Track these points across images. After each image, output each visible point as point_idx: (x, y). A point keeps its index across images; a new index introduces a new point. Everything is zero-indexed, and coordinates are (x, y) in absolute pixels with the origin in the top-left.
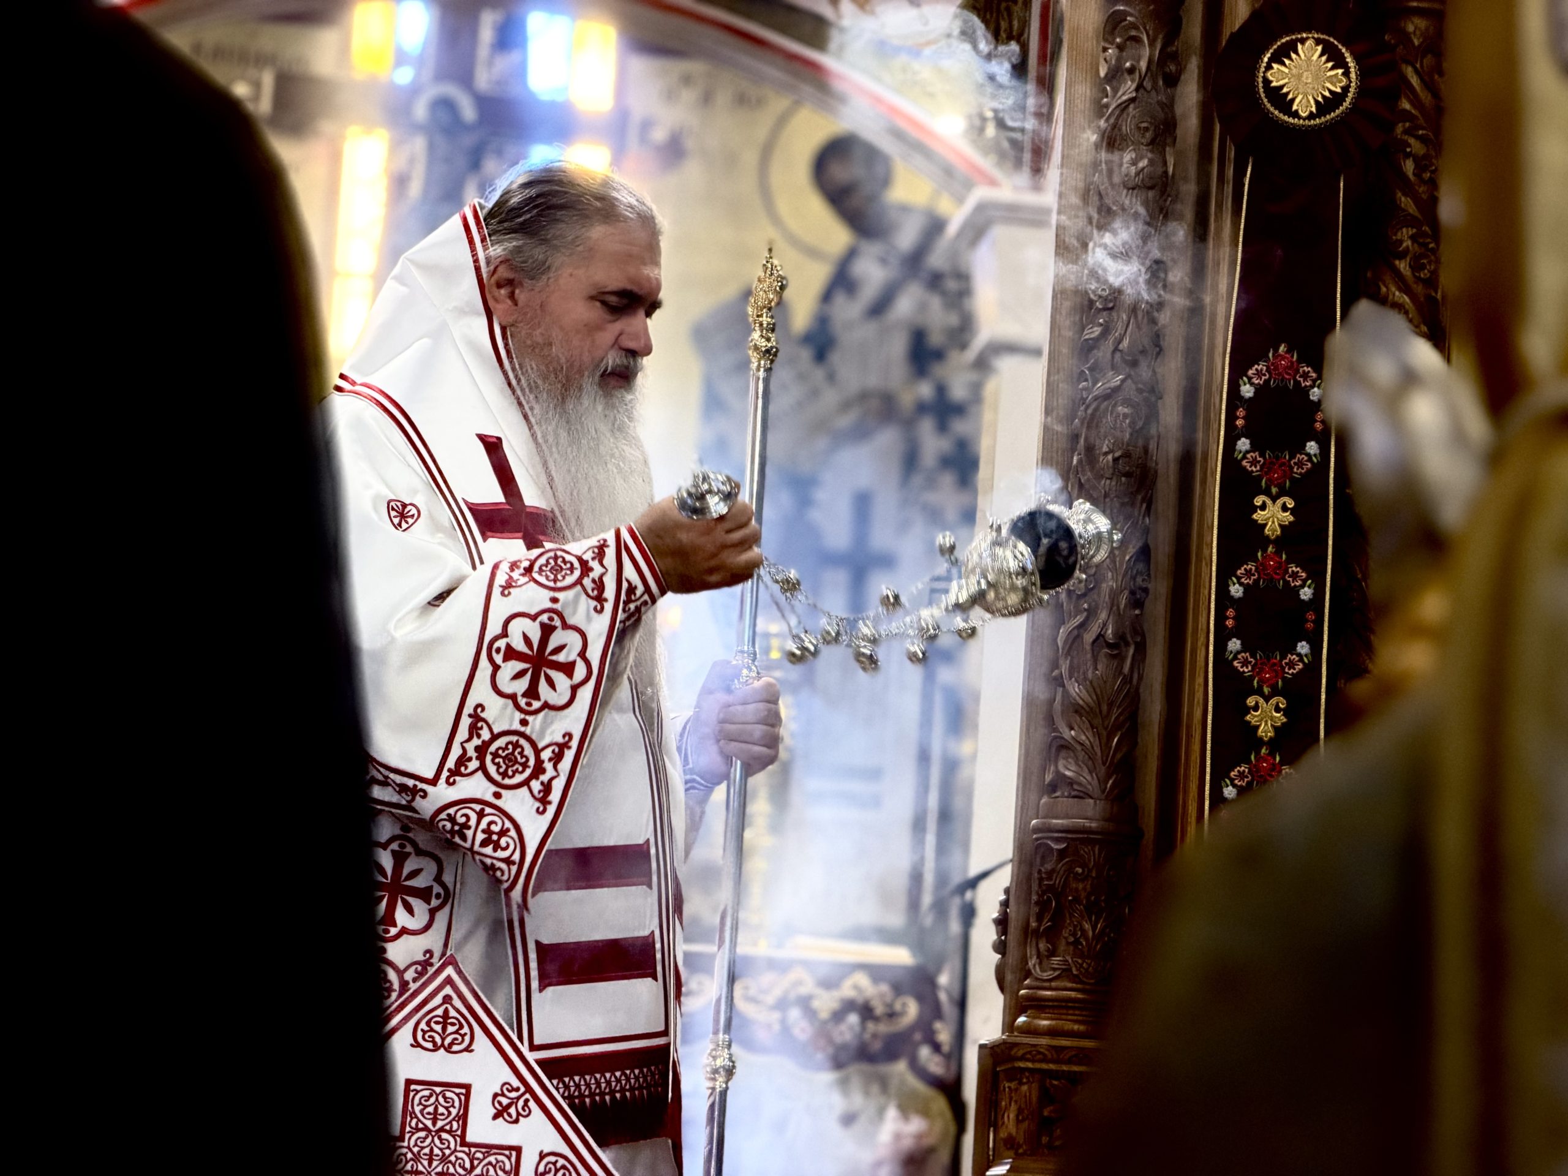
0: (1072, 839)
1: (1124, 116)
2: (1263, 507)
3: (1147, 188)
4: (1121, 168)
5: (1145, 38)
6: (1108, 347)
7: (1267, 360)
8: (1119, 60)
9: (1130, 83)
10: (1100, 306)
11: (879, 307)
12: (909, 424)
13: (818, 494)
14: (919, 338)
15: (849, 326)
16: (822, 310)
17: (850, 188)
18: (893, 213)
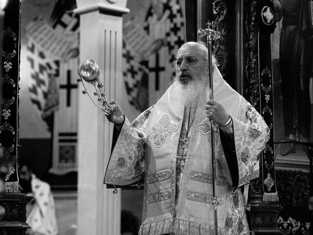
1: (222, 22)
2: (266, 97)
3: (226, 36)
4: (222, 32)
5: (225, 7)
6: (222, 68)
7: (265, 69)
8: (219, 11)
9: (222, 16)
10: (219, 60)
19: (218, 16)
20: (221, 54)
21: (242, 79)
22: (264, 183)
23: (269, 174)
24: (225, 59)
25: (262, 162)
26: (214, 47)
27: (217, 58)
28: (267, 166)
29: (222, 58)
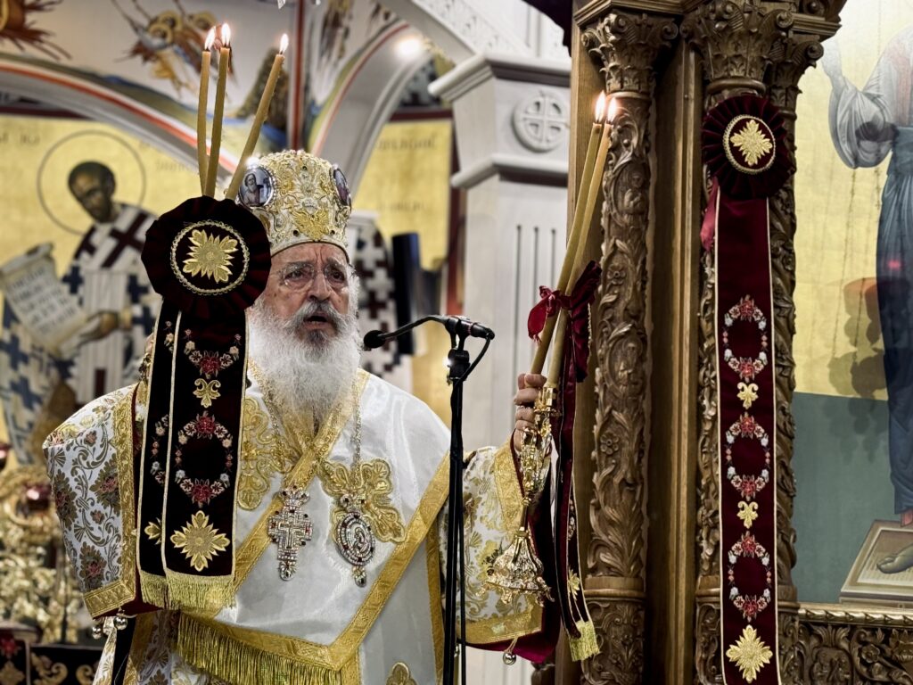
0: (612, 601)
1: (624, 171)
2: (743, 389)
3: (639, 213)
4: (623, 201)
5: (636, 126)
6: (621, 306)
7: (739, 304)
8: (619, 138)
9: (627, 152)
10: (614, 283)
11: (109, 262)
12: (128, 330)
13: (74, 371)
14: (133, 279)
15: (91, 273)
16: (75, 263)
17: (91, 193)
18: (118, 208)
19: (615, 154)
20: (618, 267)
21: (687, 339)
22: (725, 656)
23: (749, 627)
24: (632, 279)
25: (721, 590)
26: (603, 247)
27: (609, 277)
28: (740, 602)
29: (624, 278)
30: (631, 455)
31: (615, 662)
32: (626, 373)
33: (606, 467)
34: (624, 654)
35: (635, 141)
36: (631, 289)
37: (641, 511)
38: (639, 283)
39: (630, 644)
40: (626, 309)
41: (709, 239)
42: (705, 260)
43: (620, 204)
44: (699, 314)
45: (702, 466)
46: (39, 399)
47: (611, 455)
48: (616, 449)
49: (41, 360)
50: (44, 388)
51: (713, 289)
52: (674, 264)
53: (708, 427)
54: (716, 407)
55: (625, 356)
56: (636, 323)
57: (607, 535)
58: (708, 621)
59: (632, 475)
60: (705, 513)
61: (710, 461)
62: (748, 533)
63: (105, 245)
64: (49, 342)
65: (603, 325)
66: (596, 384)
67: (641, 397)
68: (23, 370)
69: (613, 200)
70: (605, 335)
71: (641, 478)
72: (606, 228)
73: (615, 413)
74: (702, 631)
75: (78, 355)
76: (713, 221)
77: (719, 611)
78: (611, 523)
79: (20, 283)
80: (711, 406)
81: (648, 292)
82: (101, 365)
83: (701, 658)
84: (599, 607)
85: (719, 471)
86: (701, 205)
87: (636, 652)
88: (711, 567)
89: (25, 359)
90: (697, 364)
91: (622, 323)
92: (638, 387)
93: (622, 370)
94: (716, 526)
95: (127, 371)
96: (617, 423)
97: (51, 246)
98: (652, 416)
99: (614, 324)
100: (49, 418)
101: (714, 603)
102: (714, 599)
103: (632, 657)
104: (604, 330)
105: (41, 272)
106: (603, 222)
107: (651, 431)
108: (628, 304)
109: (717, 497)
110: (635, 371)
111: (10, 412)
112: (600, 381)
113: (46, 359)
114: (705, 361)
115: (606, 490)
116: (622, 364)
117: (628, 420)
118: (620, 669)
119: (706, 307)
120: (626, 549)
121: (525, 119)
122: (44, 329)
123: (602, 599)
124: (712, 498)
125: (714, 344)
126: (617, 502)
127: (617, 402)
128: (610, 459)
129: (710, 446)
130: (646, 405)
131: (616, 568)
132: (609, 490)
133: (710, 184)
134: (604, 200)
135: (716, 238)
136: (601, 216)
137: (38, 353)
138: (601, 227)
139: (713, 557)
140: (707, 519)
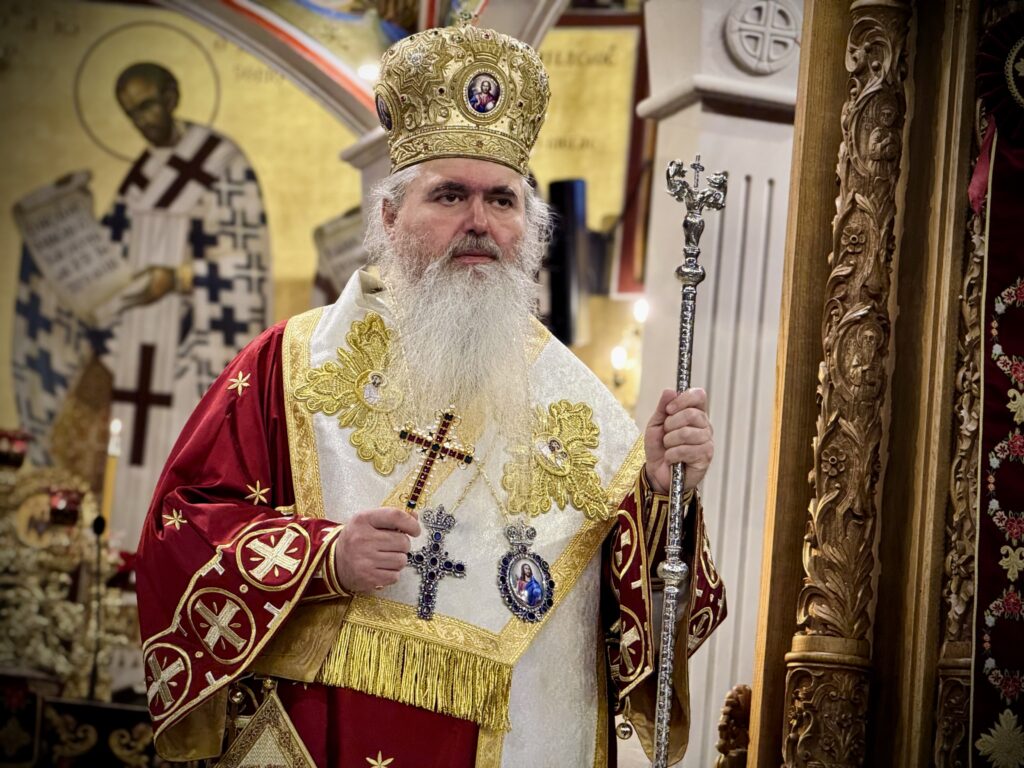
0: (828, 669)
1: (871, 102)
2: (1014, 398)
3: (888, 160)
4: (867, 143)
5: (889, 44)
6: (857, 283)
7: (1015, 285)
8: (866, 58)
9: (876, 78)
10: (850, 251)
11: (166, 200)
12: (187, 293)
13: (111, 344)
14: (197, 226)
15: (140, 214)
16: (119, 199)
17: (145, 105)
18: (180, 127)
19: (860, 80)
20: (857, 229)
21: (943, 329)
22: (974, 748)
23: (1008, 711)
24: (874, 247)
25: (972, 660)
26: (838, 202)
27: (843, 242)
28: (997, 679)
29: (862, 244)
30: (861, 476)
31: (827, 748)
32: (859, 369)
33: (827, 492)
34: (840, 738)
35: (887, 64)
36: (872, 259)
37: (870, 554)
38: (883, 253)
39: (849, 726)
40: (864, 286)
41: (979, 198)
42: (972, 225)
43: (863, 146)
44: (961, 297)
45: (955, 497)
46: (63, 381)
47: (835, 477)
48: (841, 470)
49: (68, 328)
50: (71, 366)
51: (981, 264)
52: (931, 229)
53: (965, 445)
54: (978, 420)
55: (859, 347)
56: (876, 304)
57: (825, 581)
58: (953, 701)
59: (862, 504)
60: (956, 558)
61: (966, 490)
62: (1011, 588)
63: (161, 177)
64: (80, 304)
65: (832, 306)
66: (819, 383)
67: (879, 402)
68: (45, 340)
69: (853, 141)
70: (835, 319)
71: (874, 508)
72: (842, 176)
73: (842, 421)
74: (945, 714)
75: (118, 323)
76: (986, 174)
77: (968, 688)
78: (831, 565)
79: (45, 223)
80: (971, 419)
81: (894, 265)
82: (149, 339)
83: (942, 748)
84: (808, 676)
85: (977, 505)
86: (971, 152)
87: (856, 737)
88: (961, 629)
89: (48, 326)
90: (954, 362)
91: (858, 304)
92: (875, 390)
93: (855, 366)
94: (969, 577)
95: (182, 349)
96: (845, 435)
97: (89, 175)
98: (892, 430)
99: (847, 305)
100: (75, 407)
101: (963, 677)
102: (963, 672)
103: (850, 745)
104: (833, 313)
105: (74, 209)
106: (840, 169)
107: (890, 450)
108: (867, 279)
109: (973, 538)
110: (872, 368)
111: (24, 396)
112: (825, 379)
113: (75, 328)
114: (966, 359)
115: (826, 522)
116: (856, 357)
117: (859, 431)
118: (834, 758)
119: (971, 287)
120: (849, 599)
121: (741, 30)
122: (75, 287)
123: (814, 665)
124: (966, 541)
125: (979, 337)
126: (840, 539)
127: (845, 407)
128: (833, 482)
129: (967, 471)
130: (884, 413)
131: (835, 626)
132: (830, 523)
133: (983, 125)
134: (842, 140)
135: (989, 196)
136: (837, 161)
137: (65, 319)
138: (837, 175)
139: (964, 618)
140: (958, 566)
